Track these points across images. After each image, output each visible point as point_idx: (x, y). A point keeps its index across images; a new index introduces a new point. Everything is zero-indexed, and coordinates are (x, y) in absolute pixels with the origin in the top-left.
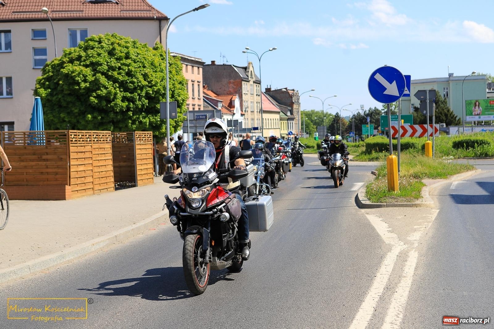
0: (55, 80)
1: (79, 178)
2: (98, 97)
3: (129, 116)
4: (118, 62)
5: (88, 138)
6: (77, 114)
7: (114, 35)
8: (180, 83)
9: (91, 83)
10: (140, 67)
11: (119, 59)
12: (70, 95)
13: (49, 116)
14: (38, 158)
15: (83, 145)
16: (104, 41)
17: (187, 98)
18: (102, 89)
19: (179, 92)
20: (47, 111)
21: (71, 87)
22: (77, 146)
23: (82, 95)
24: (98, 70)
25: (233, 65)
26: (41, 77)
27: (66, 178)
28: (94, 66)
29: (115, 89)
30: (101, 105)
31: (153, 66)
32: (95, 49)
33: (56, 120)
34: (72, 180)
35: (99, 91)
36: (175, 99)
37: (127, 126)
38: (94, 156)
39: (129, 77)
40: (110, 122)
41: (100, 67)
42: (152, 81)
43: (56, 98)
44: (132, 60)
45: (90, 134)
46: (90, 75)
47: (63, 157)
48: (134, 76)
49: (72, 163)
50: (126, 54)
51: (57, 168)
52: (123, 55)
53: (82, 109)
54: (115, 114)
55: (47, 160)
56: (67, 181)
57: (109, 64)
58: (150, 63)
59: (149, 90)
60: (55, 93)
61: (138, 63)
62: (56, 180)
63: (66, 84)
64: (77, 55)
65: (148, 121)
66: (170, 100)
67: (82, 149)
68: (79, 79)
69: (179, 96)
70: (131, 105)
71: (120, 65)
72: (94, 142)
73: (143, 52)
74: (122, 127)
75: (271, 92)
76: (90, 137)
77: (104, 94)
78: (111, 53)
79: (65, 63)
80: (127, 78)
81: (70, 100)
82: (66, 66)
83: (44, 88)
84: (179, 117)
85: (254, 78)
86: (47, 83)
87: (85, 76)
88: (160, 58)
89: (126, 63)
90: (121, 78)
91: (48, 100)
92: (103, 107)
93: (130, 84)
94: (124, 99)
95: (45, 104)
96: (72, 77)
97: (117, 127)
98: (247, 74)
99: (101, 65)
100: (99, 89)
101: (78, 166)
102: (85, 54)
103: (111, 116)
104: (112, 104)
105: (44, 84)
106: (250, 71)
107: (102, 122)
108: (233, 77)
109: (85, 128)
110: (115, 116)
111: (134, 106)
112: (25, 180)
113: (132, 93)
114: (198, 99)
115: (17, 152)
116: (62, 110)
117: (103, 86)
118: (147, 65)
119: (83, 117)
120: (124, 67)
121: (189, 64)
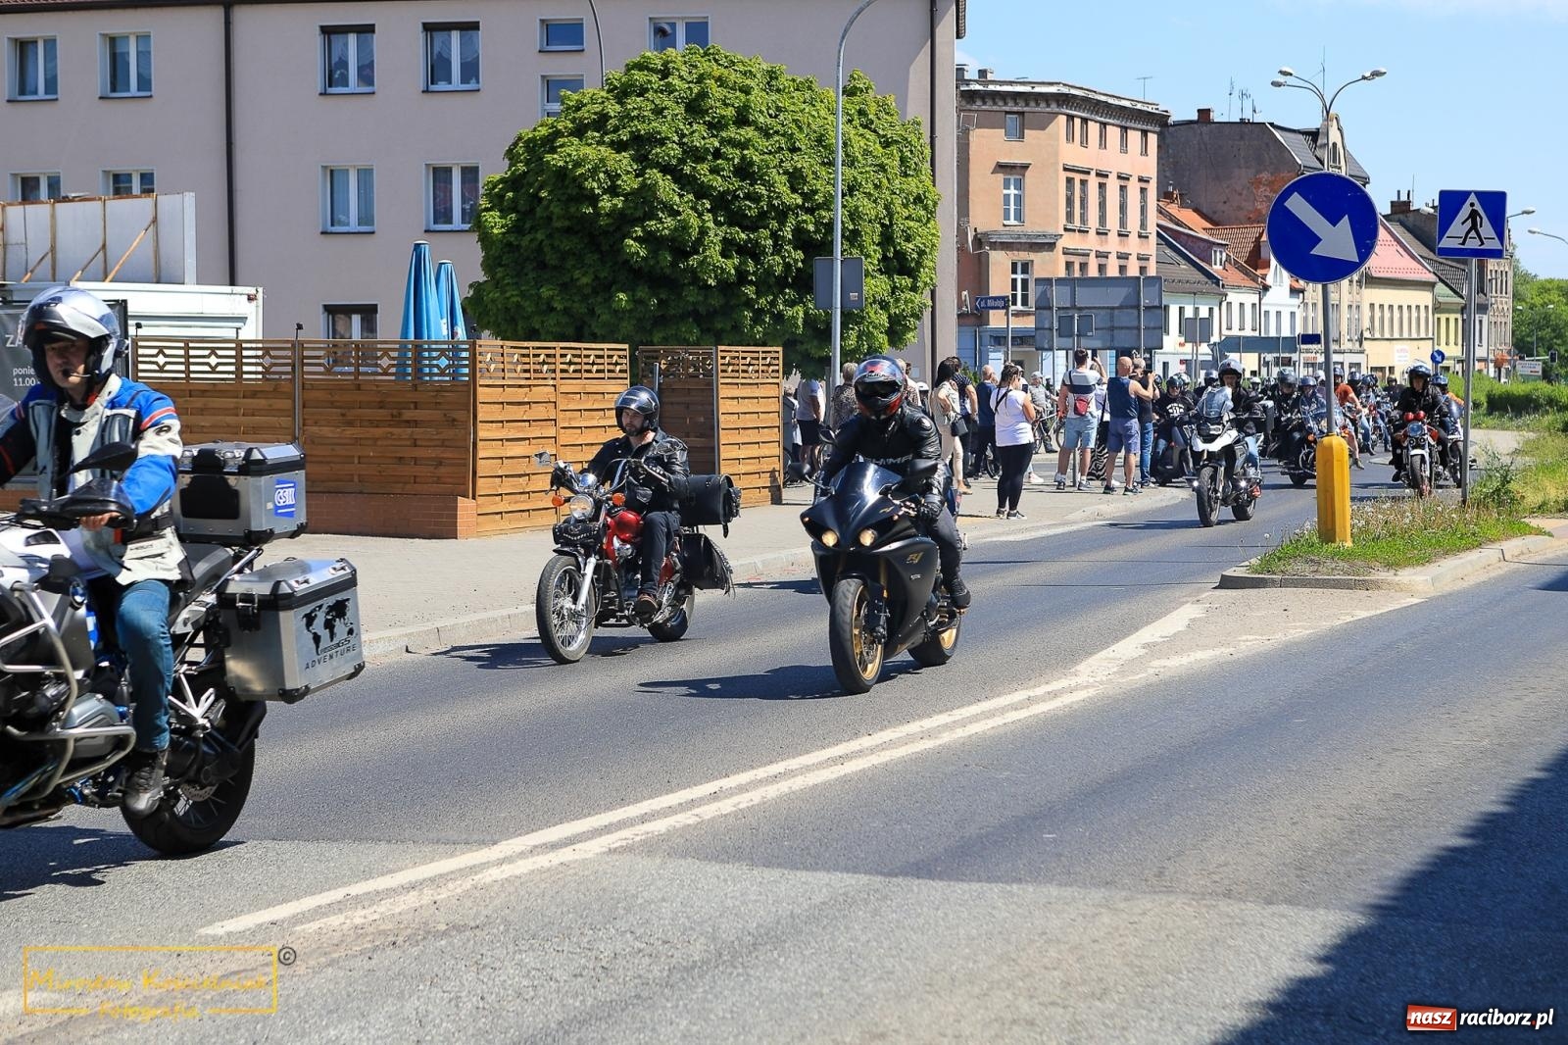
0: (531, 185)
1: (506, 476)
2: (649, 239)
3: (744, 299)
4: (716, 136)
5: (544, 363)
6: (586, 292)
7: (711, 51)
8: (918, 200)
9: (630, 198)
10: (780, 149)
12: (568, 231)
13: (508, 294)
14: (392, 416)
15: (523, 382)
16: (678, 70)
17: (933, 245)
18: (661, 215)
19: (909, 228)
20: (503, 278)
21: (572, 210)
22: (503, 386)
23: (606, 233)
24: (653, 160)
25: (1272, 124)
26: (498, 177)
27: (465, 477)
28: (641, 146)
29: (700, 215)
30: (658, 262)
31: (823, 147)
32: (650, 95)
33: (529, 306)
34: (480, 482)
35: (653, 223)
36: (895, 248)
37: (737, 328)
38: (561, 415)
39: (742, 180)
40: (683, 317)
41: (659, 150)
42: (815, 192)
43: (532, 240)
44: (758, 129)
45: (552, 352)
46: (628, 172)
47: (457, 415)
48: (761, 178)
49: (481, 434)
50: (739, 110)
51: (442, 446)
52: (730, 112)
53: (602, 275)
54: (703, 292)
55: (415, 423)
56: (465, 484)
57: (685, 140)
58: (813, 136)
59: (805, 221)
60: (528, 225)
61: (777, 138)
62: (439, 480)
63: (559, 200)
64: (595, 113)
65: (801, 314)
66: (875, 251)
67: (520, 395)
68: (595, 185)
69: (908, 239)
70: (751, 266)
71: (717, 144)
72: (565, 375)
73: (794, 104)
74: (722, 331)
75: (1410, 215)
76: (550, 360)
77: (667, 232)
78: (695, 107)
79: (563, 136)
80: (736, 183)
81: (567, 248)
82: (562, 146)
83: (500, 211)
84: (906, 302)
85: (1343, 169)
86: (510, 194)
87: (613, 177)
88: (856, 122)
89: (738, 136)
90: (718, 183)
91: (509, 244)
92: (662, 269)
93: (747, 203)
94: (728, 247)
95: (500, 257)
96: (575, 179)
97: (709, 330)
98: (1318, 153)
99: (662, 142)
100: (652, 216)
101: (505, 443)
102: (618, 107)
103: (691, 299)
104: (694, 261)
105: (501, 196)
106: (1331, 145)
107: (662, 316)
108: (1271, 163)
109: (613, 332)
110: (701, 298)
111: (758, 269)
112: (356, 479)
113: (754, 229)
114: (1140, 236)
115: (337, 398)
116: (546, 277)
117: (665, 207)
118: (802, 143)
119: (606, 300)
120: (729, 151)
121: (1111, 121)
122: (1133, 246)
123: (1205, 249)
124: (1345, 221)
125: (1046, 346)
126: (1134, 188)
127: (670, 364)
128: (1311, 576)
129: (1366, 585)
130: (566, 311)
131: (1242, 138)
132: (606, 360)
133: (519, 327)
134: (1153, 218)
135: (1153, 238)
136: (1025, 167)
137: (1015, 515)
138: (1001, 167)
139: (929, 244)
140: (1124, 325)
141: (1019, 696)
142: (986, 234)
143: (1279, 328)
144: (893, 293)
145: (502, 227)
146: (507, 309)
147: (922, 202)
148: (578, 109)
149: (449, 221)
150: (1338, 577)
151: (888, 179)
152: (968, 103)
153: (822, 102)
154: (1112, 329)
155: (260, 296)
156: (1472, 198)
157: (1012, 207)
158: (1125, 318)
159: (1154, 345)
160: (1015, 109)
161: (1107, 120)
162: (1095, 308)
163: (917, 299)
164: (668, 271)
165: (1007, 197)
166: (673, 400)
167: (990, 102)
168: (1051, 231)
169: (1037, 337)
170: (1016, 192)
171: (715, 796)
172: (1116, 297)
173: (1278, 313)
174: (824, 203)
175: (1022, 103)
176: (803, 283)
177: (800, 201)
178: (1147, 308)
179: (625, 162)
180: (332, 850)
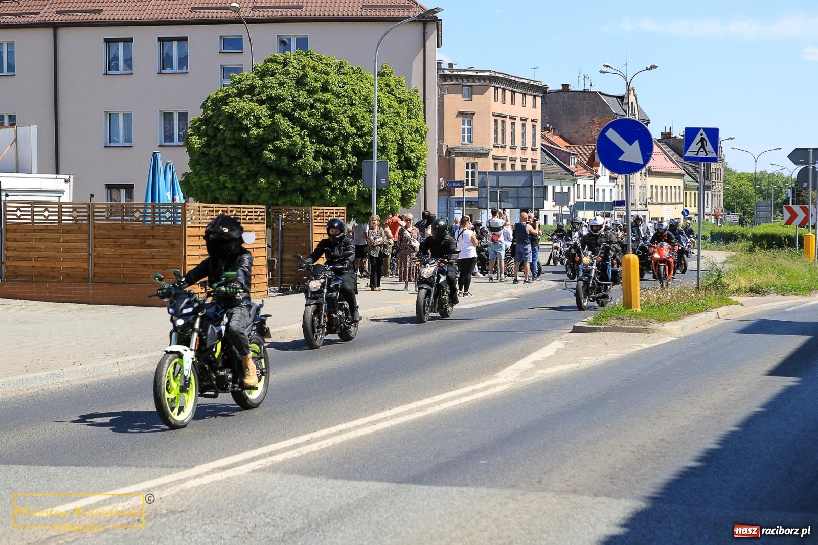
0: (214, 122)
2: (276, 150)
3: (326, 182)
4: (312, 97)
6: (243, 178)
7: (309, 53)
8: (417, 131)
9: (266, 129)
10: (345, 104)
11: (311, 92)
12: (234, 146)
13: (203, 179)
14: (141, 243)
16: (292, 63)
17: (425, 155)
18: (282, 138)
19: (412, 146)
20: (200, 171)
21: (236, 135)
22: (199, 227)
23: (254, 147)
24: (278, 109)
25: (600, 92)
26: (197, 118)
28: (272, 102)
29: (302, 138)
30: (281, 163)
31: (367, 103)
32: (277, 76)
33: (213, 185)
35: (278, 142)
36: (405, 156)
37: (322, 197)
39: (325, 120)
40: (295, 191)
41: (281, 104)
42: (363, 127)
43: (215, 151)
44: (333, 93)
45: (225, 209)
46: (266, 116)
47: (176, 242)
48: (335, 119)
49: (188, 252)
50: (323, 84)
51: (167, 259)
52: (319, 85)
53: (252, 169)
54: (304, 178)
55: (153, 247)
57: (295, 99)
58: (362, 98)
59: (358, 142)
60: (213, 143)
61: (343, 98)
62: (166, 277)
63: (229, 130)
64: (248, 85)
65: (356, 190)
66: (394, 157)
68: (248, 122)
69: (412, 151)
70: (330, 165)
71: (312, 101)
73: (352, 81)
74: (315, 198)
75: (671, 140)
77: (285, 147)
78: (300, 82)
79: (232, 97)
80: (322, 121)
81: (234, 155)
82: (230, 102)
83: (198, 136)
84: (411, 184)
85: (637, 115)
86: (204, 127)
87: (258, 118)
88: (385, 90)
89: (323, 97)
90: (312, 121)
91: (203, 153)
92: (283, 166)
93: (328, 132)
94: (318, 155)
96: (237, 119)
97: (308, 198)
98: (624, 107)
99: (283, 100)
100: (278, 138)
102: (260, 82)
103: (299, 182)
104: (299, 162)
105: (199, 128)
106: (630, 103)
107: (283, 190)
108: (600, 113)
109: (257, 199)
110: (304, 182)
111: (333, 167)
112: (122, 275)
113: (331, 145)
114: (532, 150)
115: (112, 233)
116: (223, 170)
117: (285, 134)
118: (357, 101)
119: (254, 183)
120: (318, 105)
121: (517, 90)
122: (529, 155)
123: (566, 157)
124: (636, 143)
125: (484, 207)
126: (529, 125)
127: (288, 216)
128: (619, 326)
129: (647, 331)
130: (233, 188)
131: (585, 99)
132: (254, 214)
133: (208, 196)
134: (539, 141)
135: (539, 151)
136: (473, 114)
137: (467, 295)
138: (461, 114)
139: (422, 154)
140: (524, 196)
141: (468, 389)
142: (453, 148)
143: (604, 198)
144: (404, 179)
145: (199, 144)
146: (202, 187)
147: (419, 132)
148: (239, 83)
149: (172, 140)
150: (633, 327)
151: (401, 120)
152: (443, 80)
153: (366, 79)
154: (518, 198)
155: (71, 180)
156: (702, 132)
157: (466, 134)
158: (524, 192)
159: (541, 206)
160: (468, 84)
161: (515, 90)
162: (509, 187)
163: (416, 182)
164: (286, 168)
165: (463, 129)
166: (290, 234)
167: (455, 80)
168: (486, 147)
169: (479, 202)
170: (468, 127)
171: (309, 442)
172: (520, 181)
173: (604, 190)
174: (368, 133)
175: (471, 81)
176: (357, 174)
177: (355, 131)
178: (535, 187)
179: (264, 110)
180: (107, 471)
